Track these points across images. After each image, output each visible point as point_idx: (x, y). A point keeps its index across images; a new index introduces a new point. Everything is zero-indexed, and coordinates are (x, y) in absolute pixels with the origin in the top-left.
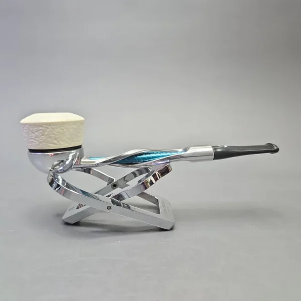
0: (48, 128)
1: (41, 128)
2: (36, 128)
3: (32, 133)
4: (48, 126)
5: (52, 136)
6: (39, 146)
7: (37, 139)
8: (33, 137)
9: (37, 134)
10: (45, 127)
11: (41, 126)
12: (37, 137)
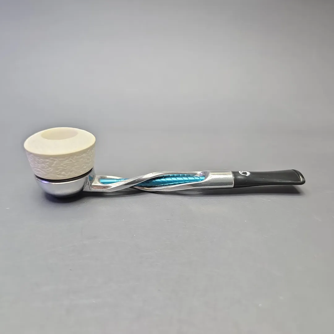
0: (55, 161)
1: (47, 160)
2: (42, 160)
3: (38, 163)
4: (55, 159)
5: (59, 168)
6: (46, 176)
7: (44, 170)
8: (39, 167)
9: (43, 165)
10: (52, 160)
11: (47, 158)
12: (43, 168)
